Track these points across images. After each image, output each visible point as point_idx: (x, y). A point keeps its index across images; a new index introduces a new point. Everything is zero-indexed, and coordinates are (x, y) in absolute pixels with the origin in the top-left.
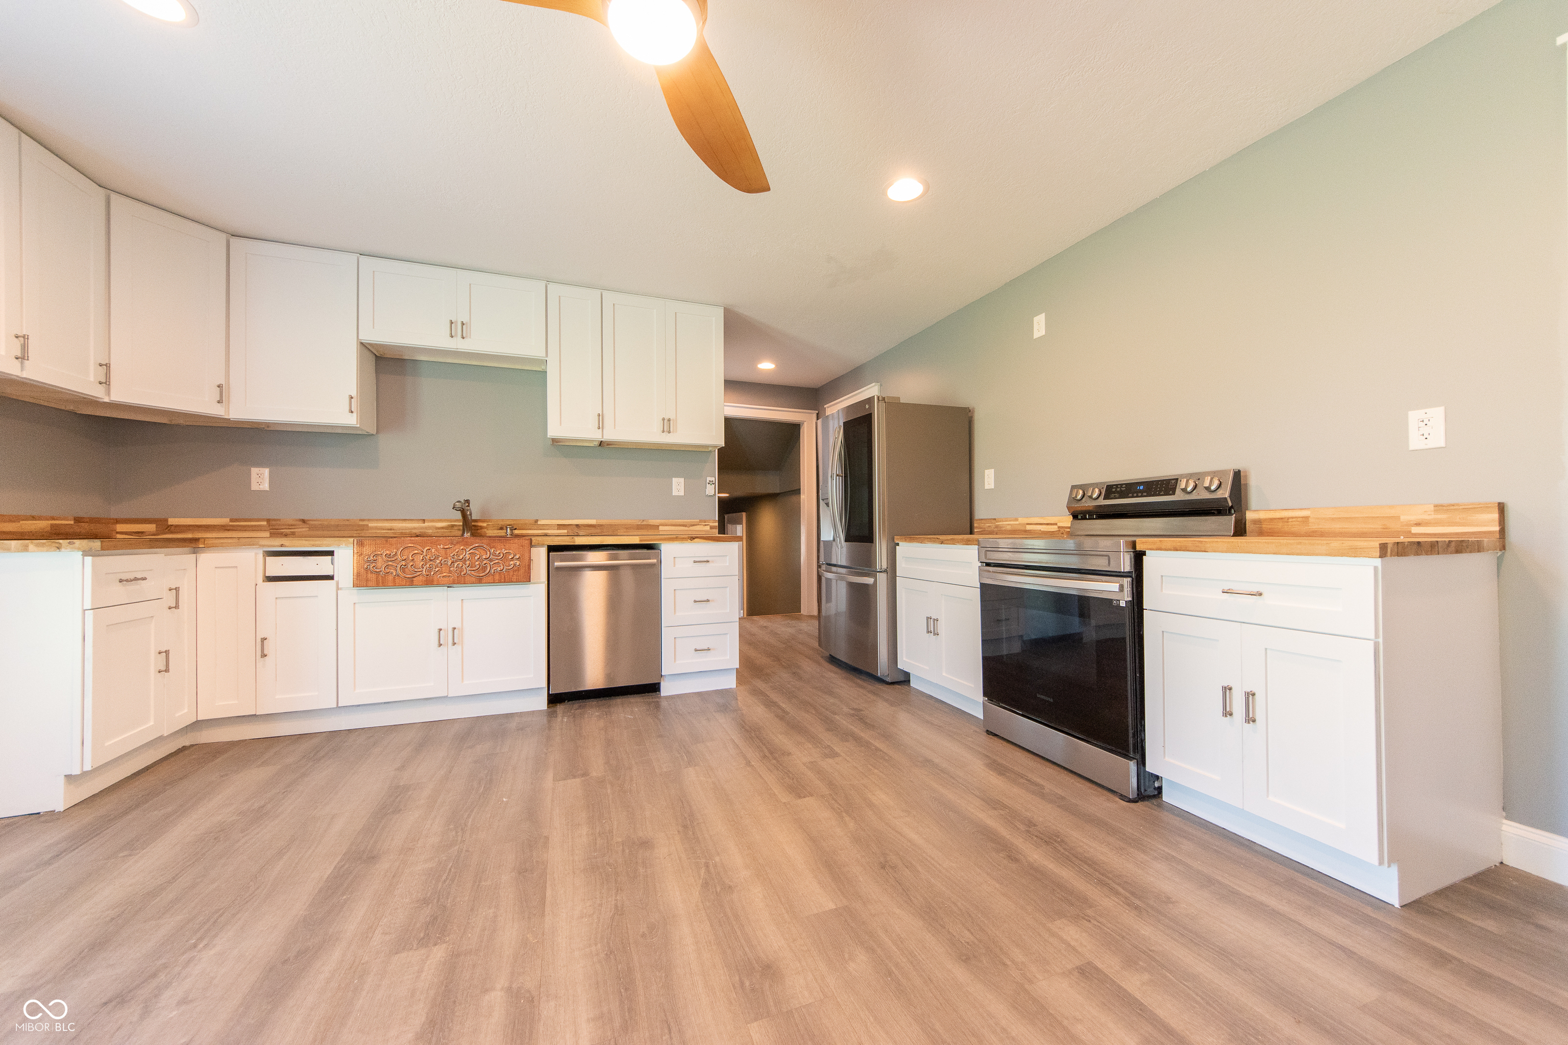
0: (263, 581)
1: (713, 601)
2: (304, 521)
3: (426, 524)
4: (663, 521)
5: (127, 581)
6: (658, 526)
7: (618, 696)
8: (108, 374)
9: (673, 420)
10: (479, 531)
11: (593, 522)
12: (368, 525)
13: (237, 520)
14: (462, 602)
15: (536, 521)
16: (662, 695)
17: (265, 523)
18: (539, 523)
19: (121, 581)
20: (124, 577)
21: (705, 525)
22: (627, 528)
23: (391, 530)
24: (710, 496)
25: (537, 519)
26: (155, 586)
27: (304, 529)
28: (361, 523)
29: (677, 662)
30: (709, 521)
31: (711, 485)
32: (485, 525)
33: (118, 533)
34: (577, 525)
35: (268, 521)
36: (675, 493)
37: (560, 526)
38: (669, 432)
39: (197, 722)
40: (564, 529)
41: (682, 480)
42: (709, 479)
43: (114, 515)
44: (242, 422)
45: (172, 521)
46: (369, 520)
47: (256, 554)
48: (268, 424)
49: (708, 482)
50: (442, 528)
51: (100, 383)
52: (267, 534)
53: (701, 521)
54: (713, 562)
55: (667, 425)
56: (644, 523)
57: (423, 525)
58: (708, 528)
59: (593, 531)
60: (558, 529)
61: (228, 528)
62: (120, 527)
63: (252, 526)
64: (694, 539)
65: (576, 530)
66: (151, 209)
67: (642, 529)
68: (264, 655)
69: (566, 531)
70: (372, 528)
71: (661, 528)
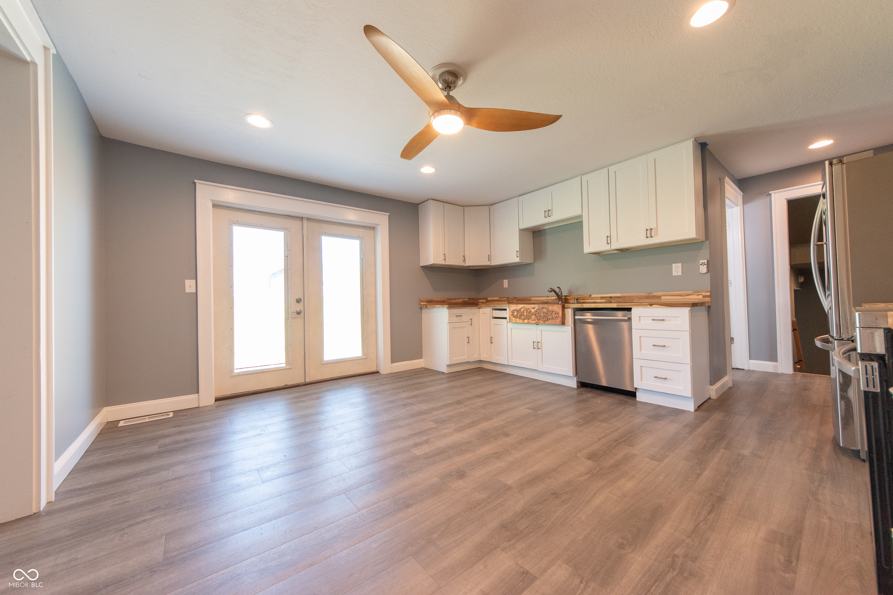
0: (492, 318)
1: (669, 347)
2: (515, 298)
3: (549, 298)
4: (664, 293)
5: (458, 316)
6: (661, 296)
7: (611, 392)
8: (465, 258)
9: (655, 228)
10: (567, 301)
11: (619, 295)
12: (531, 299)
13: (501, 298)
14: (541, 332)
15: (590, 296)
16: (637, 400)
17: (506, 299)
18: (592, 296)
19: (456, 316)
20: (457, 315)
21: (698, 295)
22: (639, 298)
23: (538, 301)
24: (703, 273)
25: (591, 294)
26: (465, 318)
27: (515, 301)
28: (530, 298)
29: (643, 382)
30: (702, 292)
31: (703, 265)
32: (569, 298)
33: (480, 302)
34: (610, 297)
35: (507, 298)
36: (674, 274)
37: (602, 298)
38: (652, 237)
39: (480, 360)
40: (604, 299)
41: (680, 265)
42: (701, 261)
43: (480, 297)
44: (496, 266)
45: (489, 299)
46: (532, 297)
47: (490, 309)
48: (506, 265)
49: (700, 263)
50: (554, 300)
51: (463, 261)
52: (507, 303)
53: (694, 292)
54: (668, 320)
55: (650, 232)
56: (651, 295)
57: (547, 298)
58: (701, 297)
59: (619, 300)
60: (601, 299)
61: (499, 301)
62: (480, 301)
63: (504, 300)
64: (652, 305)
65: (610, 300)
66: (474, 207)
67: (649, 298)
68: (492, 343)
69: (605, 300)
70: (533, 300)
71: (662, 298)
